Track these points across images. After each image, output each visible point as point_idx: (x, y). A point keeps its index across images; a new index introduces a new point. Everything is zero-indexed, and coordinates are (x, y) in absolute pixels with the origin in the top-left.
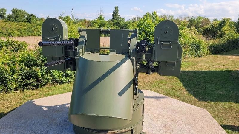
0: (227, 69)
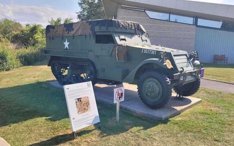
0: (37, 81)
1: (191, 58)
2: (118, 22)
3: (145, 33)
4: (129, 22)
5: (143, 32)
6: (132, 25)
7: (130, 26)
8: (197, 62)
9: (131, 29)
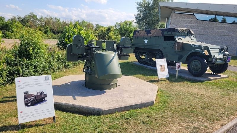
1: (222, 50)
2: (178, 29)
3: (193, 34)
4: (184, 29)
5: (192, 34)
6: (185, 31)
7: (184, 31)
8: (226, 53)
9: (185, 33)
